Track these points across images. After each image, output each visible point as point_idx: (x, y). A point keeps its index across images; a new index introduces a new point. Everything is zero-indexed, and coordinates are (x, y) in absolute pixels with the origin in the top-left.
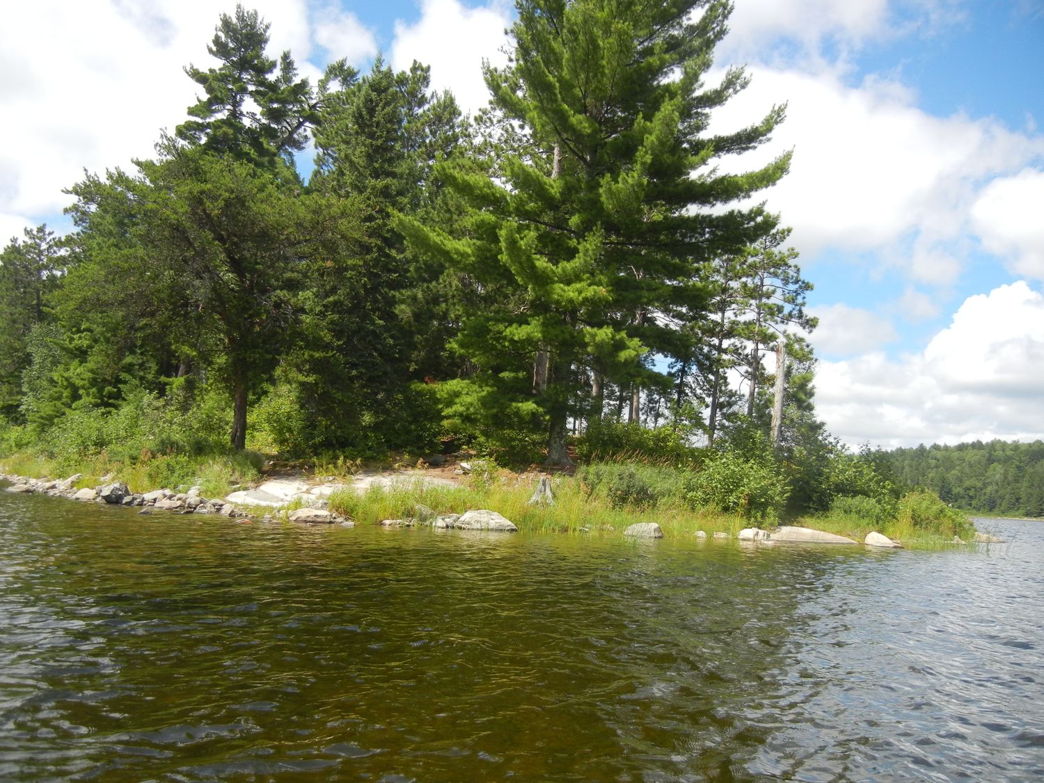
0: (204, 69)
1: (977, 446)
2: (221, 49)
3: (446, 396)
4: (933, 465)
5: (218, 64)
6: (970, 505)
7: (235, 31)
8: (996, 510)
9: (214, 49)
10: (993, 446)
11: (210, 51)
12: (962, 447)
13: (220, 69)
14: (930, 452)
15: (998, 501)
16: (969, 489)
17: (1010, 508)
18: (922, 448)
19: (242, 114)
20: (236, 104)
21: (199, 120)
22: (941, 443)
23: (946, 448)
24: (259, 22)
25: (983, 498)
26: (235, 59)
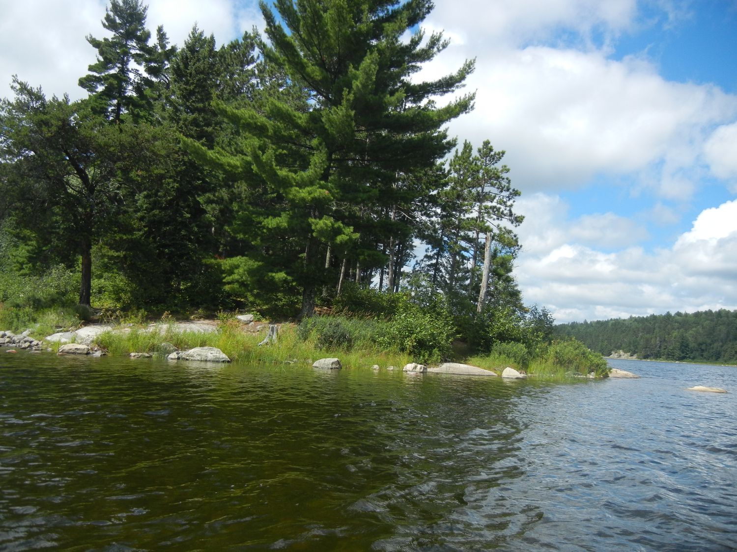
0: (100, 38)
1: (709, 313)
2: (110, 24)
3: (228, 268)
4: (675, 327)
5: (110, 35)
6: (702, 356)
7: (121, 11)
8: (720, 360)
9: (107, 24)
10: (720, 314)
11: (104, 25)
12: (697, 315)
13: (112, 38)
14: (674, 317)
15: (723, 353)
16: (701, 344)
17: (730, 358)
18: (668, 315)
19: (128, 70)
20: (124, 63)
21: (97, 75)
22: (683, 312)
23: (686, 315)
24: (139, 4)
25: (711, 351)
26: (122, 31)
